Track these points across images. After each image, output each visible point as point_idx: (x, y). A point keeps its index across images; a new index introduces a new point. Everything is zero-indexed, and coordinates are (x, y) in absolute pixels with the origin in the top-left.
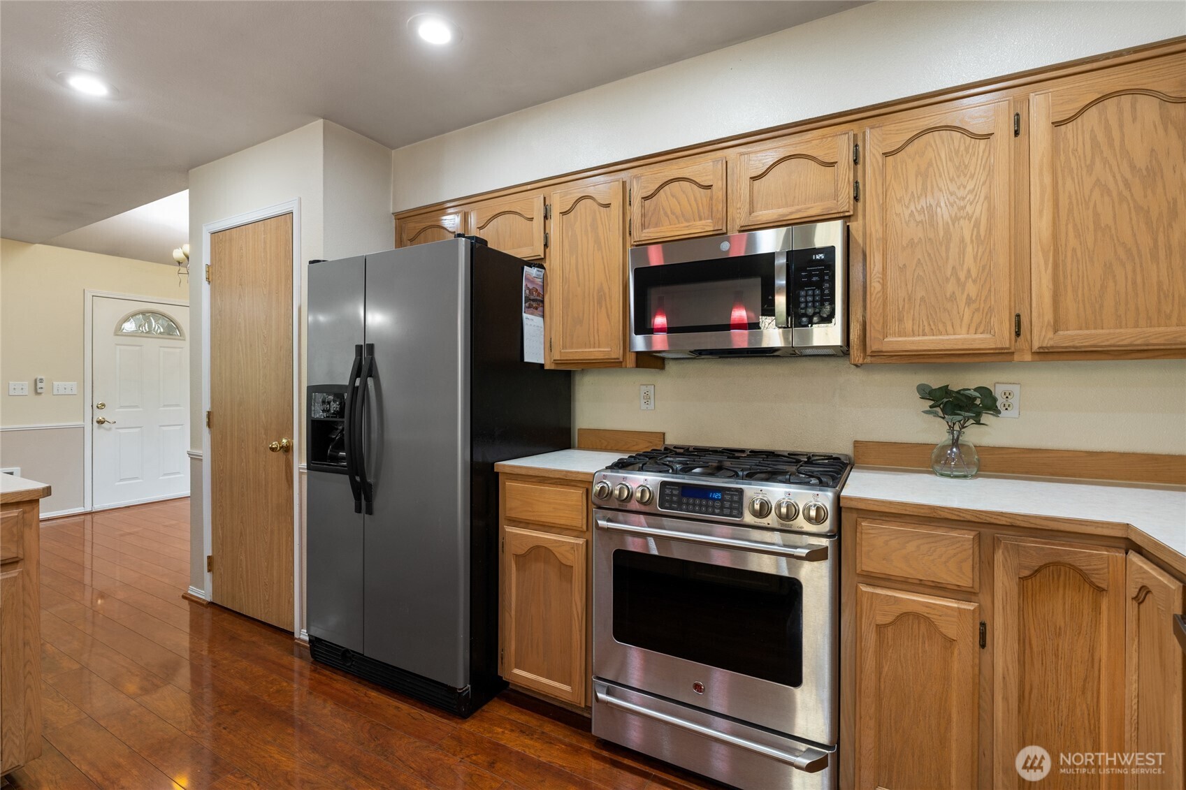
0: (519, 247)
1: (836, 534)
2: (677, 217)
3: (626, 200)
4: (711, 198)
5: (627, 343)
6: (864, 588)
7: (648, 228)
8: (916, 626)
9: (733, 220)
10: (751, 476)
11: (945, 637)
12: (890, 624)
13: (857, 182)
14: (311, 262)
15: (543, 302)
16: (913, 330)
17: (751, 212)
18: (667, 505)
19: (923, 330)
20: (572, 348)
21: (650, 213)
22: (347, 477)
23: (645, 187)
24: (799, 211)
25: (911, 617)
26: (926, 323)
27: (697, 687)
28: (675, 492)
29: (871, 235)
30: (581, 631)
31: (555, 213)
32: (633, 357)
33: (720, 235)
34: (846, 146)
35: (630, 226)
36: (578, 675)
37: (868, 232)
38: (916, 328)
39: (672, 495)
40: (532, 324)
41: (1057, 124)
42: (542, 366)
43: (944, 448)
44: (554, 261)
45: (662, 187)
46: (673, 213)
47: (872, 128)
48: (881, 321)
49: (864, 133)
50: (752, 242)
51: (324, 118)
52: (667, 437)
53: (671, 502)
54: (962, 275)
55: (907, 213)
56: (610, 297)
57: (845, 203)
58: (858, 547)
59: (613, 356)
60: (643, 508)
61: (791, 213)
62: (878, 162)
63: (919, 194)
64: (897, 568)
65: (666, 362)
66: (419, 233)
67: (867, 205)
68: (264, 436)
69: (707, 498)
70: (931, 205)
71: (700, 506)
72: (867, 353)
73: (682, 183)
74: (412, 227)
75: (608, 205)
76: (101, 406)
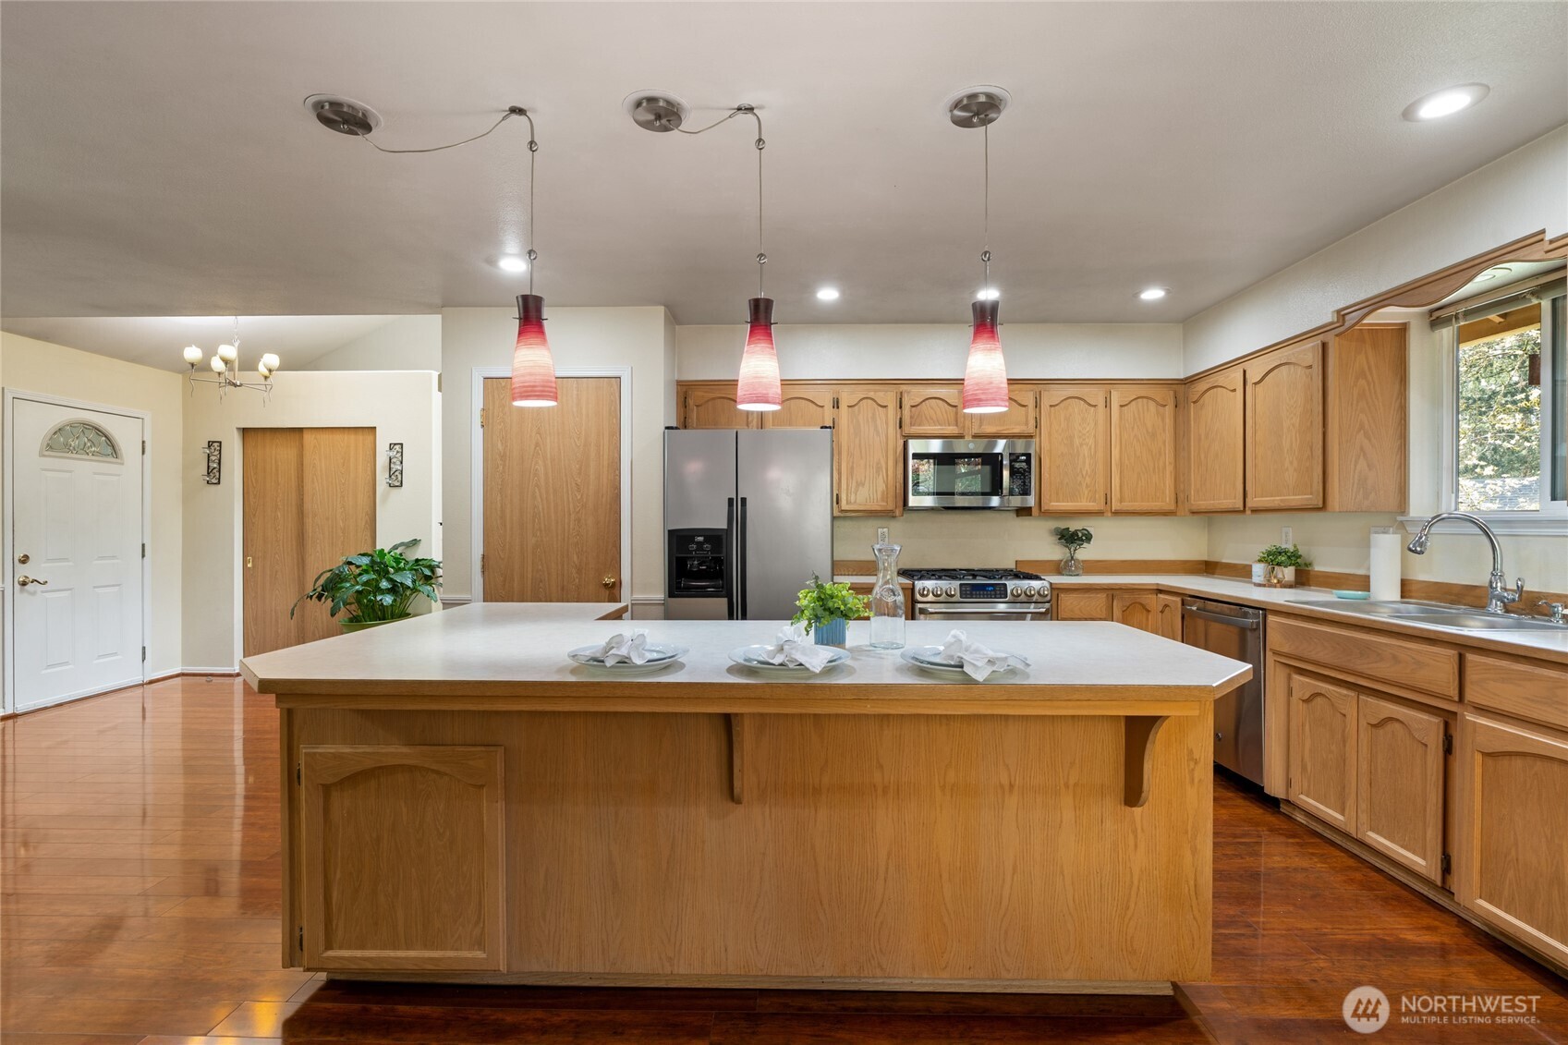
1: (1051, 600)
2: (933, 421)
3: (899, 405)
4: (956, 413)
7: (913, 426)
9: (970, 428)
10: (1009, 578)
13: (1037, 418)
14: (667, 428)
16: (1063, 499)
17: (980, 426)
18: (964, 596)
19: (1067, 499)
21: (915, 416)
23: (913, 399)
24: (1007, 429)
28: (968, 589)
29: (1044, 447)
31: (843, 405)
34: (1032, 396)
35: (901, 422)
37: (1042, 446)
39: (966, 591)
41: (1121, 406)
43: (1066, 562)
44: (842, 439)
45: (924, 401)
46: (935, 418)
47: (1043, 389)
48: (1049, 494)
49: (1040, 392)
50: (989, 445)
51: (666, 305)
53: (966, 594)
54: (1084, 473)
57: (1031, 428)
58: (1059, 607)
60: (951, 600)
61: (1004, 430)
62: (1046, 410)
64: (1076, 614)
66: (706, 400)
67: (1042, 431)
69: (984, 590)
71: (984, 595)
72: (1043, 510)
73: (937, 401)
74: (698, 394)
75: (885, 407)
76: (24, 560)
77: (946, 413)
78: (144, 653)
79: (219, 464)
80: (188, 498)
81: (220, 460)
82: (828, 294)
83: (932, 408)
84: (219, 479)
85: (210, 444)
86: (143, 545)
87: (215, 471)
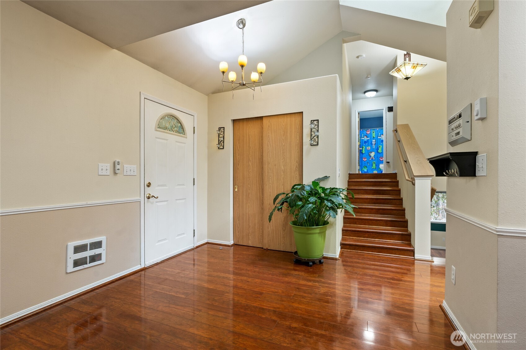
76: (149, 185)
78: (194, 233)
79: (224, 138)
80: (210, 157)
81: (224, 137)
84: (224, 146)
85: (220, 129)
86: (194, 179)
87: (222, 142)
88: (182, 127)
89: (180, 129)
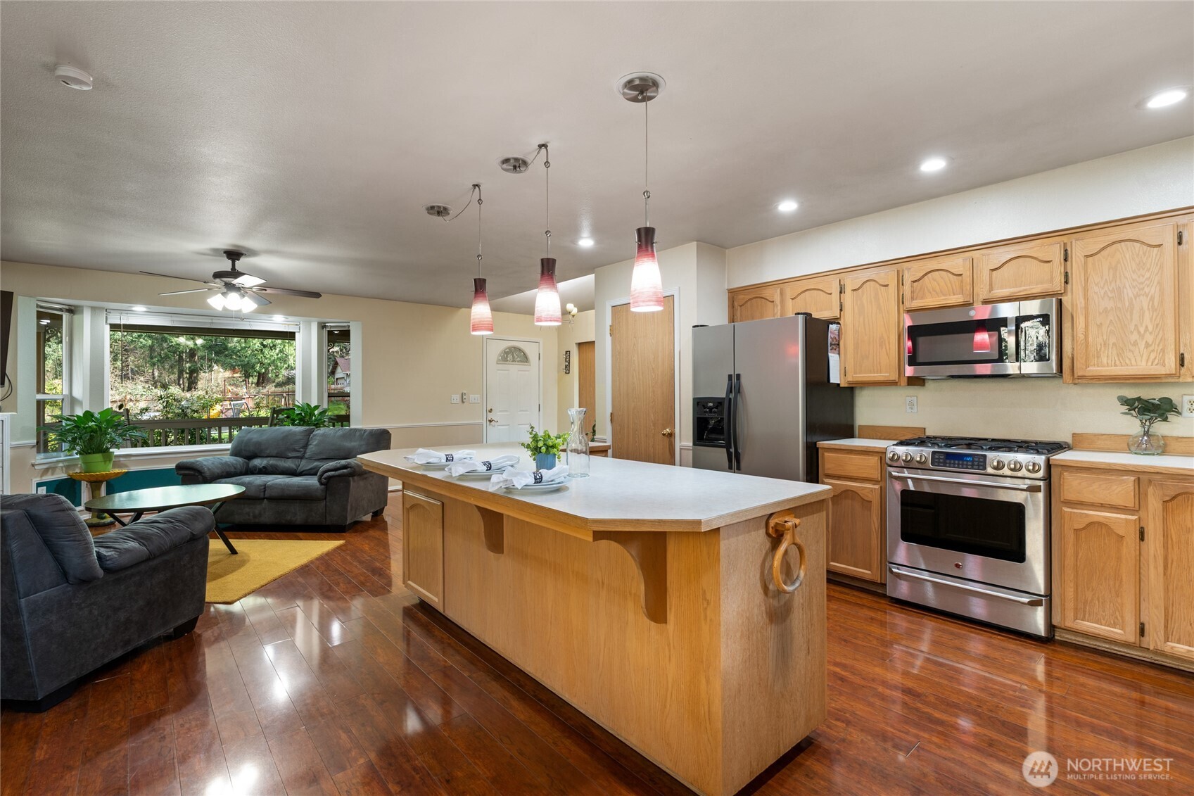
0: (821, 311)
1: (1048, 478)
2: (937, 293)
3: (901, 282)
4: (962, 282)
5: (900, 371)
6: (1066, 509)
7: (916, 299)
8: (1100, 529)
9: (978, 295)
10: (991, 449)
11: (1118, 535)
12: (1084, 529)
13: (1067, 273)
14: (694, 327)
15: (839, 345)
16: (1107, 363)
17: (991, 289)
18: (936, 464)
19: (1115, 363)
20: (860, 373)
21: (917, 291)
22: (725, 449)
23: (914, 275)
24: (1025, 290)
25: (1096, 525)
26: (1116, 359)
27: (957, 566)
28: (941, 457)
29: (1077, 304)
30: (877, 538)
31: (848, 290)
32: (906, 380)
33: (968, 305)
34: (1058, 251)
35: (903, 298)
36: (876, 564)
37: (1075, 303)
38: (1109, 361)
39: (939, 459)
40: (833, 358)
42: (838, 385)
43: (1138, 436)
44: (848, 319)
45: (926, 274)
46: (935, 291)
47: (1077, 240)
48: (1084, 358)
49: (1071, 242)
50: (994, 310)
51: (697, 241)
52: (927, 430)
53: (939, 462)
54: (1142, 330)
55: (1102, 292)
56: (889, 343)
57: (1058, 285)
58: (1062, 487)
59: (891, 379)
60: (921, 466)
61: (1020, 292)
62: (1081, 261)
63: (1111, 279)
64: (1087, 497)
65: (926, 381)
66: (747, 302)
67: (1074, 287)
68: (653, 427)
69: (963, 460)
70: (1119, 287)
71: (958, 464)
72: (1076, 376)
73: (940, 272)
74: (742, 298)
75: (887, 286)
76: (491, 411)
77: (951, 282)
80: (559, 381)
81: (569, 361)
82: (788, 206)
83: (935, 280)
84: (569, 371)
85: (566, 352)
86: (539, 405)
87: (567, 367)
88: (525, 356)
89: (525, 359)
